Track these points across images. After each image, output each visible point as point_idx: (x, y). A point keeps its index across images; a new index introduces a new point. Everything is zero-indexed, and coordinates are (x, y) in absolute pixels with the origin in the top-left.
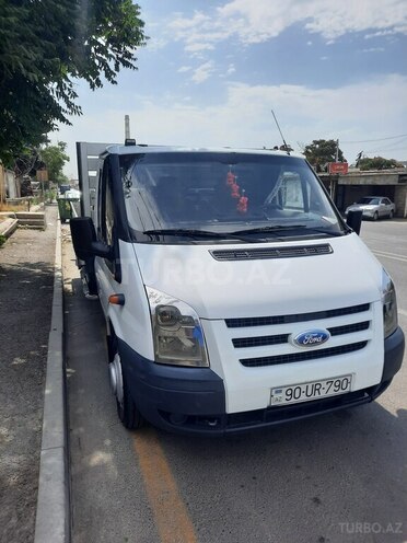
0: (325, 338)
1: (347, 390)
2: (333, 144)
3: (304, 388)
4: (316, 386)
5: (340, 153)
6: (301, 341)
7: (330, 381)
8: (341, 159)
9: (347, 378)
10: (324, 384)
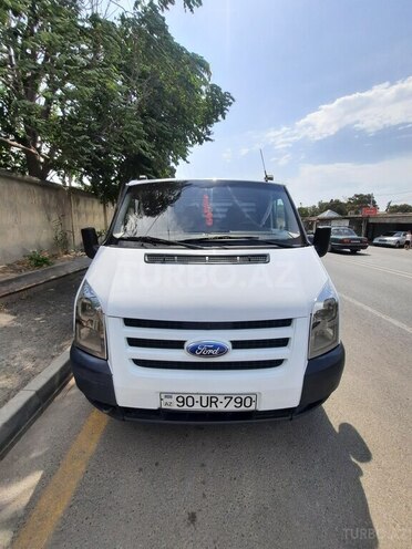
0: (223, 351)
1: (252, 408)
2: (369, 197)
3: (197, 398)
4: (212, 399)
5: (374, 202)
6: (193, 351)
7: (229, 397)
8: (375, 206)
9: (252, 397)
10: (221, 398)
